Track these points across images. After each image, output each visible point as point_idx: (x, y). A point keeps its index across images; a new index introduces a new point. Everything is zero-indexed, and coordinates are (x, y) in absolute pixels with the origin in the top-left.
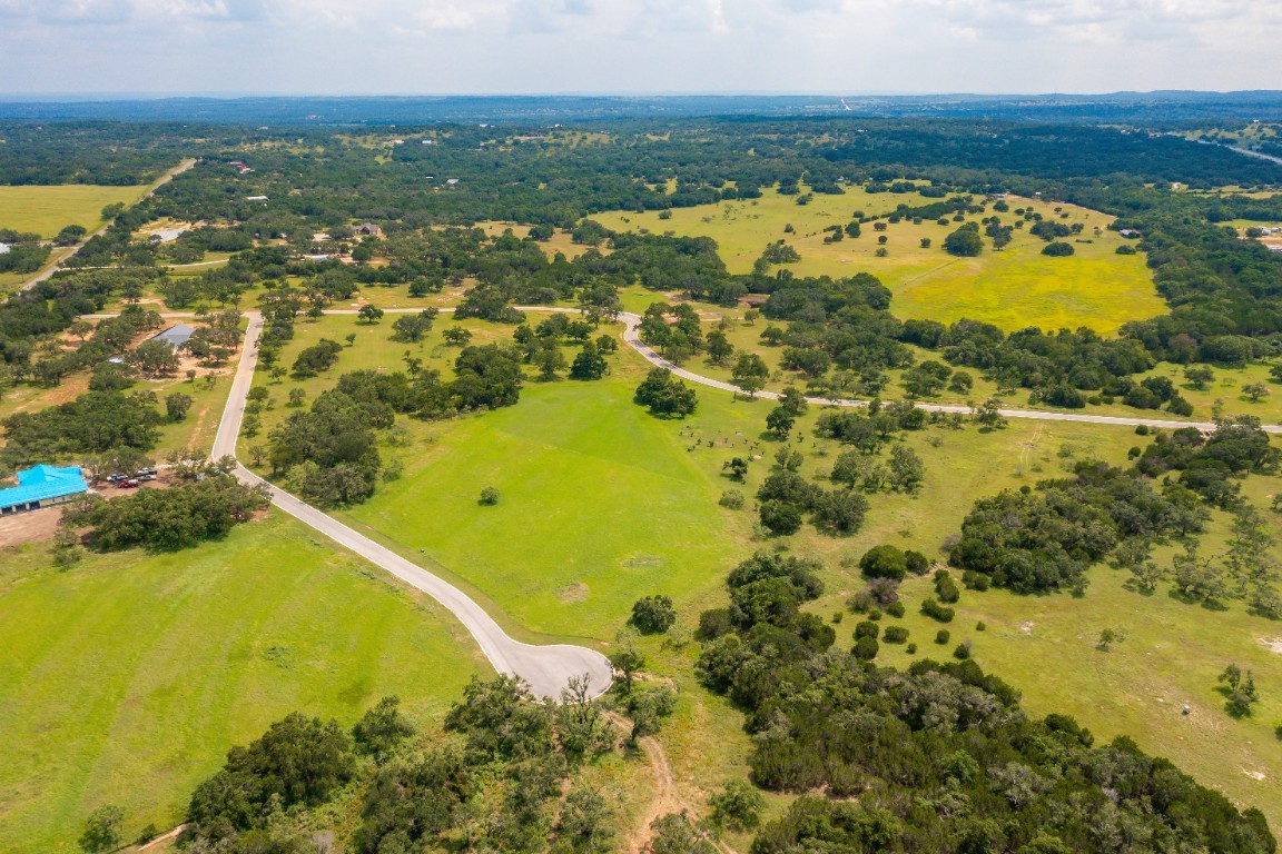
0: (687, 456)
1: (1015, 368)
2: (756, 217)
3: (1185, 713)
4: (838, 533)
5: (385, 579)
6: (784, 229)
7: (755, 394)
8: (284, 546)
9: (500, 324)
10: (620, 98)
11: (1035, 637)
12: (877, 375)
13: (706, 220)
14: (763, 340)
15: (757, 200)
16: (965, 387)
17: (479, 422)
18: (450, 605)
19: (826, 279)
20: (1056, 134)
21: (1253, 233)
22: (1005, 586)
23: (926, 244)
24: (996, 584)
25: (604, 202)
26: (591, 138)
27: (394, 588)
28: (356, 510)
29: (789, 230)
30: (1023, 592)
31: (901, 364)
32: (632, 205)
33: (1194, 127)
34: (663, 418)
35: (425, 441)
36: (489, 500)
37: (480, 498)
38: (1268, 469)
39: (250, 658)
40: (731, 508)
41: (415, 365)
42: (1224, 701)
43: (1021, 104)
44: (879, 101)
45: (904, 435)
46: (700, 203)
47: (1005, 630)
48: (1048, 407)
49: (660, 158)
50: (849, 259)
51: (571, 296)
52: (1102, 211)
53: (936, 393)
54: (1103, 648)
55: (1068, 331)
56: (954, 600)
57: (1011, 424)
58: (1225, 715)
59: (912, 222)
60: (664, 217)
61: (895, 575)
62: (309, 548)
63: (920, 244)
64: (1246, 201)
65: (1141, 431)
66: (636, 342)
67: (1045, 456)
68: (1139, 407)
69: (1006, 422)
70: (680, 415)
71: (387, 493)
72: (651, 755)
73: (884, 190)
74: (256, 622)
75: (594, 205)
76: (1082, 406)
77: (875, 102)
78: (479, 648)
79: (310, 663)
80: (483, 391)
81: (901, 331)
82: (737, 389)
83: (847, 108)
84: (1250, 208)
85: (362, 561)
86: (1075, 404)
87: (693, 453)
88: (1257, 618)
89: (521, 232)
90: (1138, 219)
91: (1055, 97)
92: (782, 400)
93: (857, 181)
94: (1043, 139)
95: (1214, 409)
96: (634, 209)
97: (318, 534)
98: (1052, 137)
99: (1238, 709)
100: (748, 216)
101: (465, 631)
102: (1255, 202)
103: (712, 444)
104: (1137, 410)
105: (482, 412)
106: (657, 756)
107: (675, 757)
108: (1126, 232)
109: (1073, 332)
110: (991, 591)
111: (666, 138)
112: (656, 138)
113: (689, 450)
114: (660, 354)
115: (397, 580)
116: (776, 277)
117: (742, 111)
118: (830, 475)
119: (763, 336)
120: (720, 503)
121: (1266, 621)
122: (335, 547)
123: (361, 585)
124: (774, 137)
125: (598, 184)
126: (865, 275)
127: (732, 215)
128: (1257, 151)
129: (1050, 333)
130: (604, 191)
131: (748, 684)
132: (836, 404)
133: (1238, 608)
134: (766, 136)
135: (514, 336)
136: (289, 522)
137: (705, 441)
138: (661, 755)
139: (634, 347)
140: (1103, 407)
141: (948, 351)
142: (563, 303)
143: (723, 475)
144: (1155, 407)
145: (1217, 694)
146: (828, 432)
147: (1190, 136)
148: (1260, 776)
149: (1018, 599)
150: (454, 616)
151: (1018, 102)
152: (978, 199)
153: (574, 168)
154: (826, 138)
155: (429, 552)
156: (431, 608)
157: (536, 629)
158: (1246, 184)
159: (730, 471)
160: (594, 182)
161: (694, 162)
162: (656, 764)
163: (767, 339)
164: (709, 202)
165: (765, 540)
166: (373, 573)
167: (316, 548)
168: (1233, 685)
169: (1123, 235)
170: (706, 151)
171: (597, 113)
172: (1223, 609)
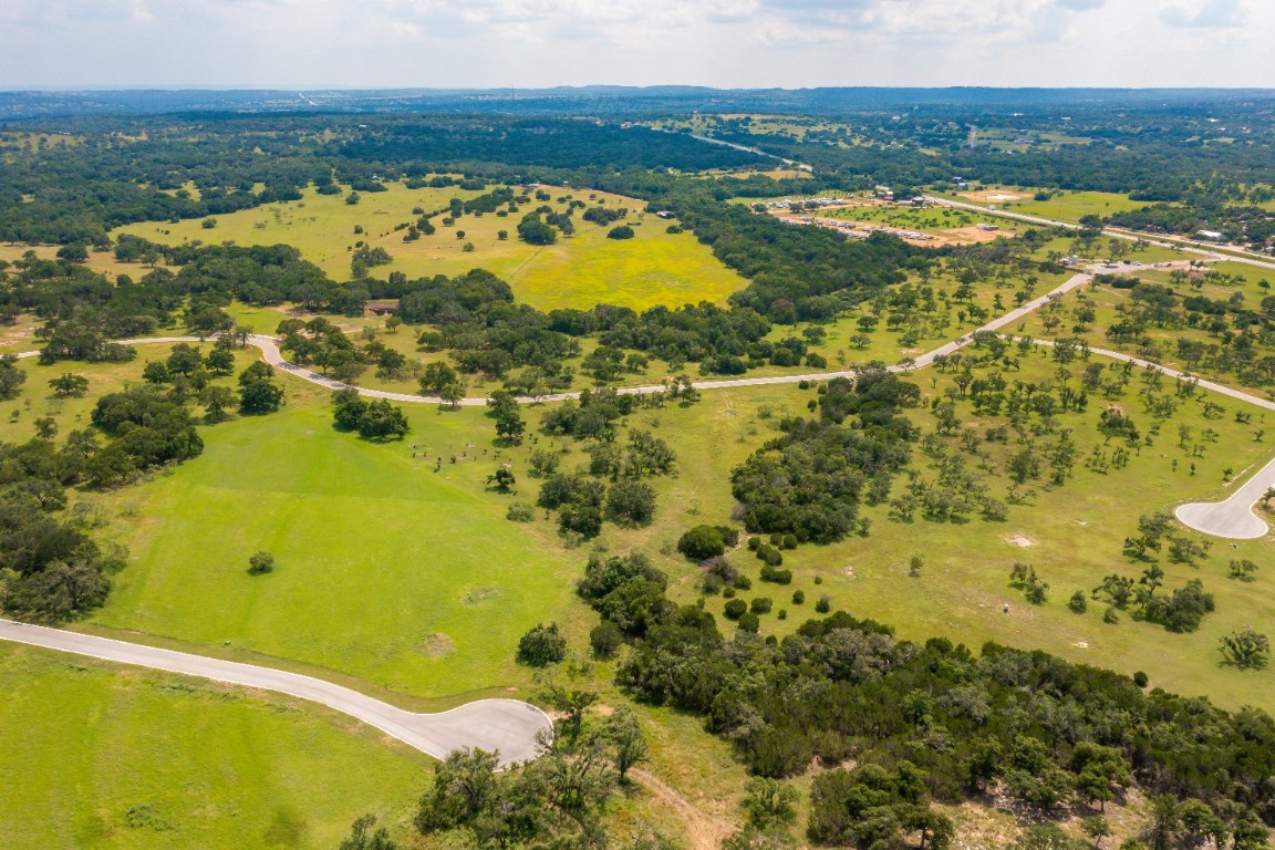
0: (437, 476)
1: (674, 345)
2: (313, 219)
3: (1006, 611)
4: (638, 525)
5: (207, 687)
6: (354, 230)
7: (459, 403)
8: (37, 683)
9: (106, 365)
10: (39, 92)
11: (860, 579)
12: (560, 367)
13: (260, 226)
14: (420, 346)
15: (301, 201)
16: (640, 368)
17: (173, 482)
18: (310, 696)
19: (441, 279)
20: (544, 126)
21: (760, 208)
22: (808, 540)
23: (503, 235)
24: (801, 540)
25: (127, 212)
26: (53, 140)
27: (230, 696)
28: (98, 616)
29: (358, 231)
30: (825, 542)
31: (567, 353)
32: (162, 214)
33: (654, 117)
34: (379, 441)
35: (122, 515)
36: (260, 567)
37: (249, 566)
38: (911, 402)
39: (110, 833)
40: (523, 521)
41: (46, 426)
42: (1022, 594)
43: (480, 98)
44: (339, 96)
45: (624, 420)
46: (240, 208)
47: (837, 579)
48: (718, 376)
49: (155, 161)
50: (440, 256)
51: (174, 322)
52: (628, 195)
53: (620, 376)
54: (913, 574)
55: (692, 306)
56: (779, 562)
57: (704, 397)
58: (1030, 605)
59: (473, 214)
60: (208, 225)
61: (718, 551)
62: (73, 675)
63: (497, 236)
64: (736, 181)
65: (804, 386)
66: (285, 365)
67: (750, 420)
68: (786, 365)
69: (699, 395)
70: (397, 436)
71: (125, 587)
72: (647, 784)
73: (424, 185)
74: (78, 786)
75: (113, 217)
76: (744, 372)
77: (336, 96)
78: (384, 735)
79: (196, 812)
80: (165, 445)
81: (551, 322)
82: (437, 400)
83: (312, 103)
84: (743, 187)
85: (160, 674)
86: (738, 370)
87: (441, 471)
88: (992, 523)
89: (48, 253)
90: (664, 201)
91: (506, 91)
92: (492, 404)
93: (393, 177)
94: (536, 131)
95: (839, 359)
96: (166, 219)
97: (70, 656)
98: (543, 130)
99: (1037, 597)
100: (305, 219)
101: (354, 721)
102: (744, 182)
103: (454, 461)
104: (785, 368)
105: (171, 469)
106: (654, 784)
107: (671, 779)
108: (663, 214)
109: (696, 306)
110: (800, 547)
111: (144, 137)
112: (132, 139)
113: (436, 471)
114: (324, 375)
115: (222, 685)
116: (387, 281)
117: (197, 107)
118: (588, 470)
119: (421, 342)
120: (509, 517)
121: (999, 524)
122: (111, 668)
123: (182, 702)
124: (273, 134)
125: (102, 192)
126: (479, 271)
127: (285, 220)
128: (713, 138)
129: (677, 309)
130: (115, 200)
131: (691, 687)
132: (541, 400)
133: (975, 519)
134: (264, 134)
135: (144, 377)
136: (17, 651)
137: (446, 460)
138: (658, 782)
139: (287, 370)
140: (759, 370)
141: (603, 336)
142: (163, 331)
143: (487, 490)
144: (796, 363)
145: (1014, 589)
146: (559, 429)
147: (656, 126)
148: (1085, 645)
149: (824, 550)
150: (325, 707)
151: (477, 96)
152: (518, 190)
153: (55, 176)
154: (328, 135)
155: (236, 642)
156: (289, 705)
157: (429, 694)
158: (724, 167)
159: (495, 483)
160: (94, 190)
161: (202, 164)
162: (661, 793)
163: (425, 345)
164: (249, 207)
165: (578, 545)
166: (187, 686)
167: (85, 674)
168: (1022, 579)
169: (661, 216)
170: (205, 151)
171: (18, 110)
172: (967, 521)
